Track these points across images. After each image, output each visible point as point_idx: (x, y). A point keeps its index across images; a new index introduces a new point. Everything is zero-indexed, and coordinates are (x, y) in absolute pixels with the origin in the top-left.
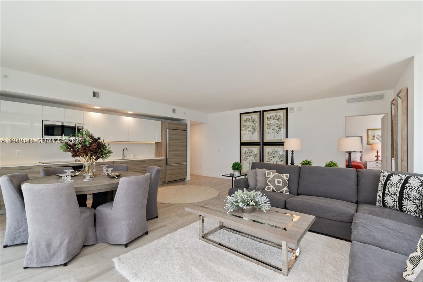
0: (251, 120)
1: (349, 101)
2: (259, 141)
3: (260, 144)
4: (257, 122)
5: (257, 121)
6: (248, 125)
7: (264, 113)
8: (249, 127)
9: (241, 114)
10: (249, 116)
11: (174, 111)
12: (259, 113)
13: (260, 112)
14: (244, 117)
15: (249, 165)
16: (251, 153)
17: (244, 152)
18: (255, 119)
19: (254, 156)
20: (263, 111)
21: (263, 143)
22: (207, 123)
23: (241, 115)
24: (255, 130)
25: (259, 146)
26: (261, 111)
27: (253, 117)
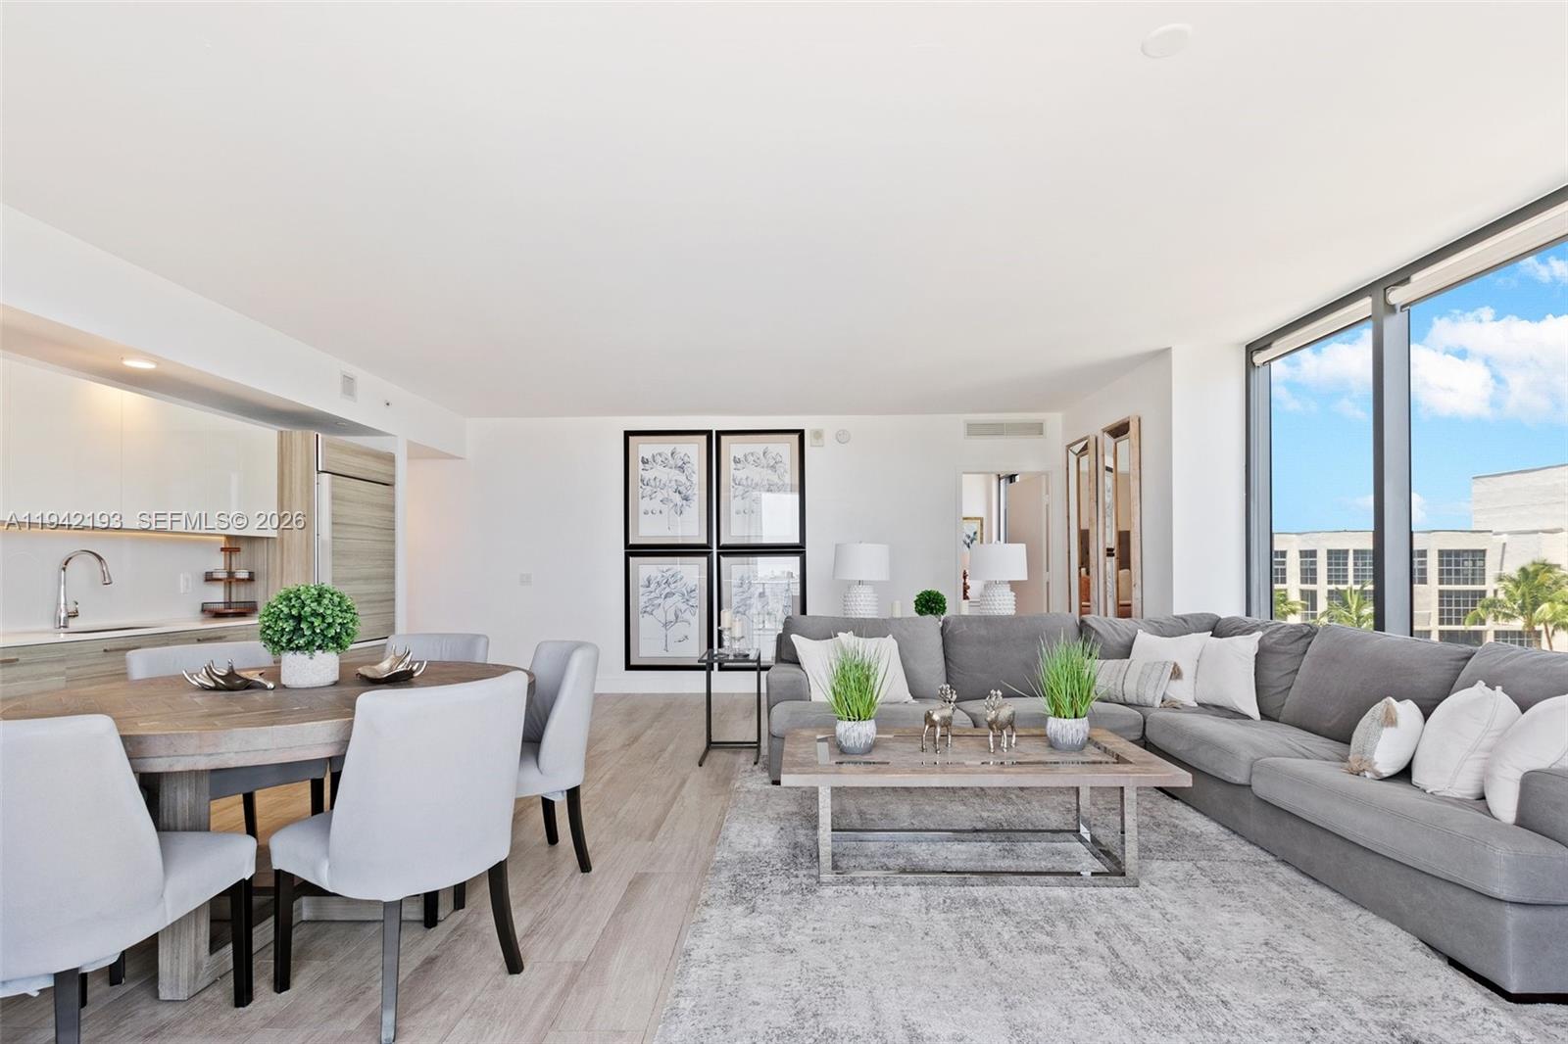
0: (672, 462)
1: (974, 430)
2: (704, 541)
3: (710, 552)
4: (697, 472)
5: (696, 468)
6: (659, 478)
7: (724, 438)
8: (665, 485)
9: (628, 434)
10: (664, 446)
11: (349, 384)
12: (704, 438)
13: (709, 433)
14: (642, 448)
15: (664, 629)
16: (672, 586)
17: (643, 581)
18: (686, 459)
19: (687, 597)
20: (720, 433)
21: (719, 547)
22: (461, 458)
23: (632, 439)
24: (686, 499)
25: (705, 559)
26: (711, 431)
27: (678, 450)
